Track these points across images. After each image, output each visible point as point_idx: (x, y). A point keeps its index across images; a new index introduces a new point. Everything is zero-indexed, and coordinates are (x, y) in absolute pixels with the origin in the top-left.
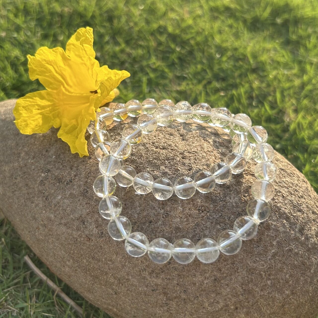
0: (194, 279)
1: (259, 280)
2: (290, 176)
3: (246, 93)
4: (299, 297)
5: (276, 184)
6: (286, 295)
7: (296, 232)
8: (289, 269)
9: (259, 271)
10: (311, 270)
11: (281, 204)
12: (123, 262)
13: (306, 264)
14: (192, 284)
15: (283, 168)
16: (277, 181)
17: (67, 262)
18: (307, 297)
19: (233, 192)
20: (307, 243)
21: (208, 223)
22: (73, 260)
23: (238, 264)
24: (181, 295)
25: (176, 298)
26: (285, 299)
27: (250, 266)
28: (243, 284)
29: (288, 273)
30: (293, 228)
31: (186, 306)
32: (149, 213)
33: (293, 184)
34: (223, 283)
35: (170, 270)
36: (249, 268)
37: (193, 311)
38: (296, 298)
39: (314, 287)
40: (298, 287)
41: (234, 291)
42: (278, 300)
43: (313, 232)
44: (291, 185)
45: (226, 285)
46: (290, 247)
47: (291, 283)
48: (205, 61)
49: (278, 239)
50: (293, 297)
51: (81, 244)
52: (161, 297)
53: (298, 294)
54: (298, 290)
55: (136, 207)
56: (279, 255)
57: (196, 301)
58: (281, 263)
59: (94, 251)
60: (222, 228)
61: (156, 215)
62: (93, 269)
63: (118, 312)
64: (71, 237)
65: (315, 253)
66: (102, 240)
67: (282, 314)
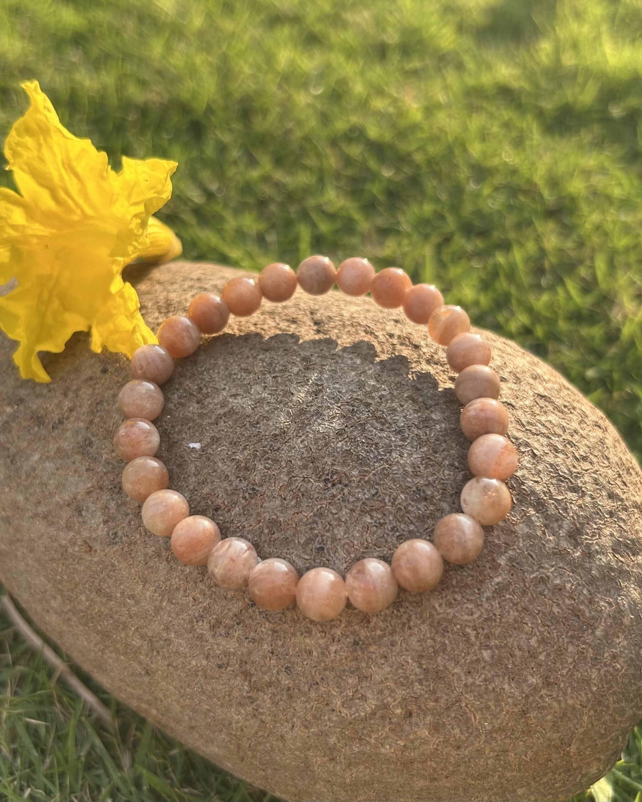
0: (307, 641)
1: (460, 647)
2: (562, 412)
3: (527, 260)
4: (565, 694)
5: (519, 427)
6: (529, 686)
7: (559, 537)
8: (538, 624)
9: (461, 625)
10: (595, 628)
11: (525, 472)
12: (156, 600)
13: (583, 614)
14: (304, 653)
15: (546, 394)
16: (524, 421)
17: (52, 602)
18: (587, 694)
19: (408, 441)
20: (587, 565)
21: (344, 511)
22: (63, 596)
23: (410, 608)
24: (280, 678)
25: (270, 684)
26: (527, 696)
27: (439, 614)
28: (423, 656)
29: (535, 634)
30: (552, 528)
31: (294, 705)
32: (216, 488)
33: (564, 429)
34: (374, 653)
35: (256, 619)
36: (437, 617)
37: (309, 717)
38: (558, 696)
39: (602, 672)
40: (563, 668)
41: (400, 671)
42: (509, 697)
43: (606, 541)
44: (559, 432)
45: (381, 658)
46: (543, 573)
47: (542, 657)
48: (444, 197)
49: (511, 552)
50: (548, 693)
51: (74, 560)
52: (238, 681)
53: (562, 685)
54: (562, 675)
55: (189, 476)
56: (513, 591)
57: (313, 695)
58: (517, 610)
59: (99, 576)
60: (375, 522)
61: (229, 492)
62: (100, 616)
63: (160, 717)
64: (56, 544)
65: (609, 591)
66: (114, 549)
67: (524, 732)
